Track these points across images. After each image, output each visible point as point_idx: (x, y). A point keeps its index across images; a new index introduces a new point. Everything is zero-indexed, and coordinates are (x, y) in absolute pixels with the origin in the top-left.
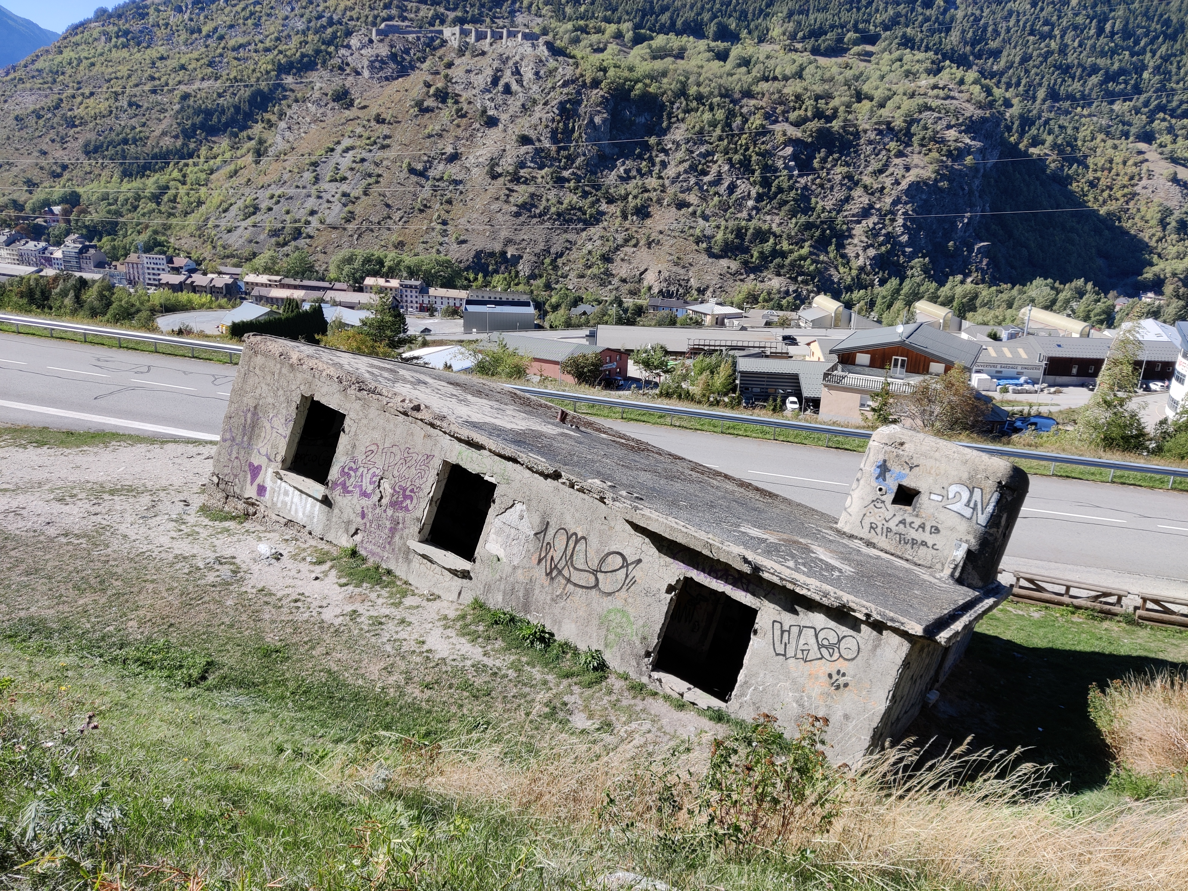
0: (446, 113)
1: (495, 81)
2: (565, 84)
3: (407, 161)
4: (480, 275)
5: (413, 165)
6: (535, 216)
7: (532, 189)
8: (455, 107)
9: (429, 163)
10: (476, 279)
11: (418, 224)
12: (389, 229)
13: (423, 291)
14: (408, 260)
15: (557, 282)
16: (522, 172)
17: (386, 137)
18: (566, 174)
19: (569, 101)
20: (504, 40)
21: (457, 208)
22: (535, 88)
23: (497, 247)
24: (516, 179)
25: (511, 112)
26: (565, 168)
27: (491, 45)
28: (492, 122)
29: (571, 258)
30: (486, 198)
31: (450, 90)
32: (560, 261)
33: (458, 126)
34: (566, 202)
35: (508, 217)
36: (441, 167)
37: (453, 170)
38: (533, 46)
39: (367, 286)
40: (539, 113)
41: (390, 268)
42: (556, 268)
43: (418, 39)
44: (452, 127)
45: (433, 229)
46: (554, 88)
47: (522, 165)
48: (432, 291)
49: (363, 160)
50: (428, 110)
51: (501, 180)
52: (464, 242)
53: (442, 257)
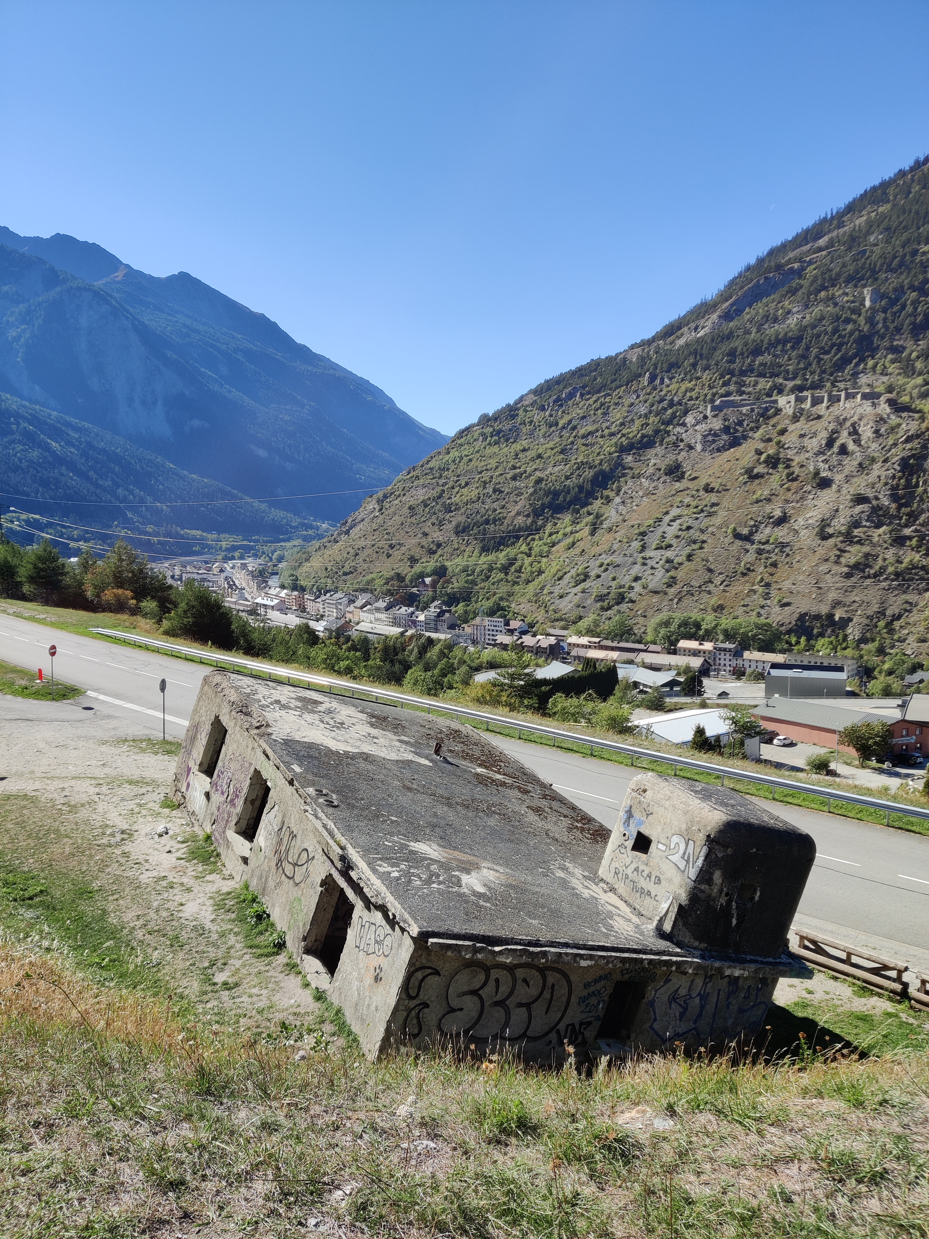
0: (776, 479)
1: (830, 443)
2: (909, 440)
3: (732, 526)
4: (803, 639)
5: (739, 530)
6: (869, 577)
7: (866, 549)
8: (786, 471)
9: (755, 528)
10: (798, 643)
11: (740, 587)
12: (709, 593)
13: (738, 654)
14: (726, 622)
15: (893, 647)
16: (856, 532)
17: (713, 505)
18: (907, 532)
19: (913, 456)
20: (842, 403)
21: (782, 571)
22: (874, 446)
23: (824, 610)
24: (849, 538)
25: (846, 472)
26: (906, 526)
27: (828, 408)
28: (825, 484)
29: (911, 620)
30: (815, 559)
31: (781, 456)
32: (897, 624)
33: (788, 490)
34: (907, 560)
35: (837, 578)
36: (768, 531)
37: (781, 533)
38: (874, 405)
39: (680, 649)
40: (877, 470)
41: (707, 631)
42: (891, 631)
43: (752, 410)
44: (782, 491)
45: (755, 592)
46: (895, 445)
47: (856, 524)
48: (747, 654)
49: (689, 528)
50: (758, 476)
51: (831, 541)
52: (788, 604)
53: (762, 620)
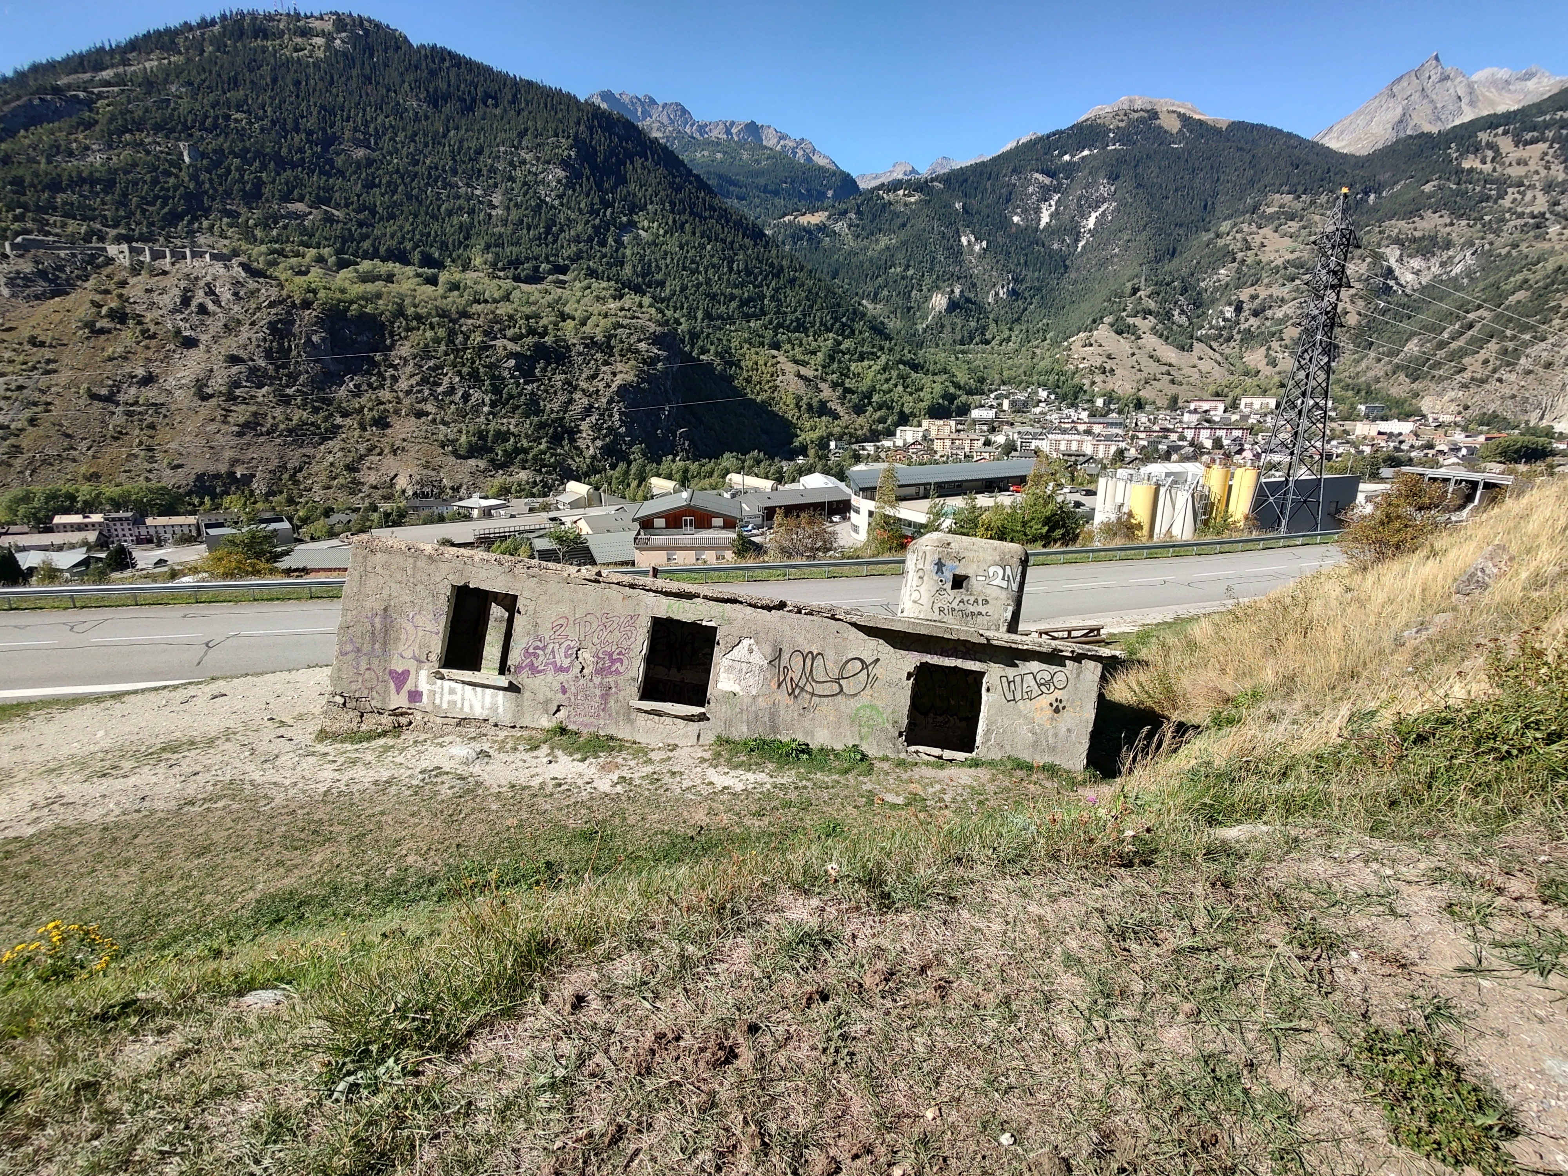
0: (128, 336)
1: (186, 301)
2: (271, 305)
3: (85, 386)
4: (207, 499)
5: (94, 390)
6: (262, 434)
7: (254, 408)
8: (139, 328)
9: (116, 388)
10: (202, 503)
11: (112, 451)
12: (74, 460)
13: (139, 521)
14: (110, 491)
15: (301, 496)
16: (238, 392)
17: (49, 361)
18: (290, 391)
19: (280, 321)
20: (188, 260)
21: (163, 434)
22: (236, 308)
23: (223, 468)
24: (231, 397)
25: (212, 331)
26: (288, 386)
27: (173, 264)
28: (190, 343)
29: (313, 471)
30: (199, 420)
31: (128, 311)
32: (300, 476)
33: (147, 347)
34: (296, 418)
35: (229, 437)
36: (133, 391)
37: (150, 393)
38: (226, 266)
39: (58, 525)
40: (245, 333)
41: (85, 502)
42: (296, 483)
43: (74, 255)
44: (139, 349)
45: (136, 456)
46: (259, 309)
47: (237, 384)
48: (149, 521)
49: (20, 388)
50: (102, 331)
51: (213, 402)
52: (180, 466)
53: (154, 484)
